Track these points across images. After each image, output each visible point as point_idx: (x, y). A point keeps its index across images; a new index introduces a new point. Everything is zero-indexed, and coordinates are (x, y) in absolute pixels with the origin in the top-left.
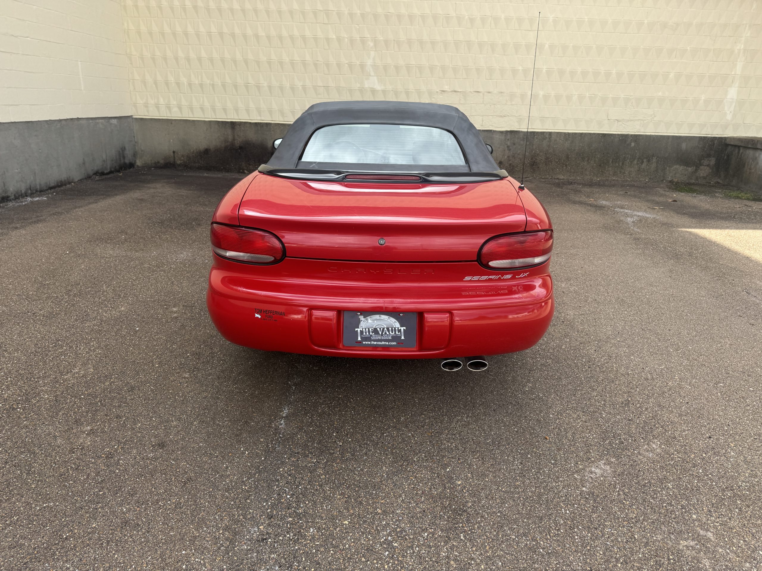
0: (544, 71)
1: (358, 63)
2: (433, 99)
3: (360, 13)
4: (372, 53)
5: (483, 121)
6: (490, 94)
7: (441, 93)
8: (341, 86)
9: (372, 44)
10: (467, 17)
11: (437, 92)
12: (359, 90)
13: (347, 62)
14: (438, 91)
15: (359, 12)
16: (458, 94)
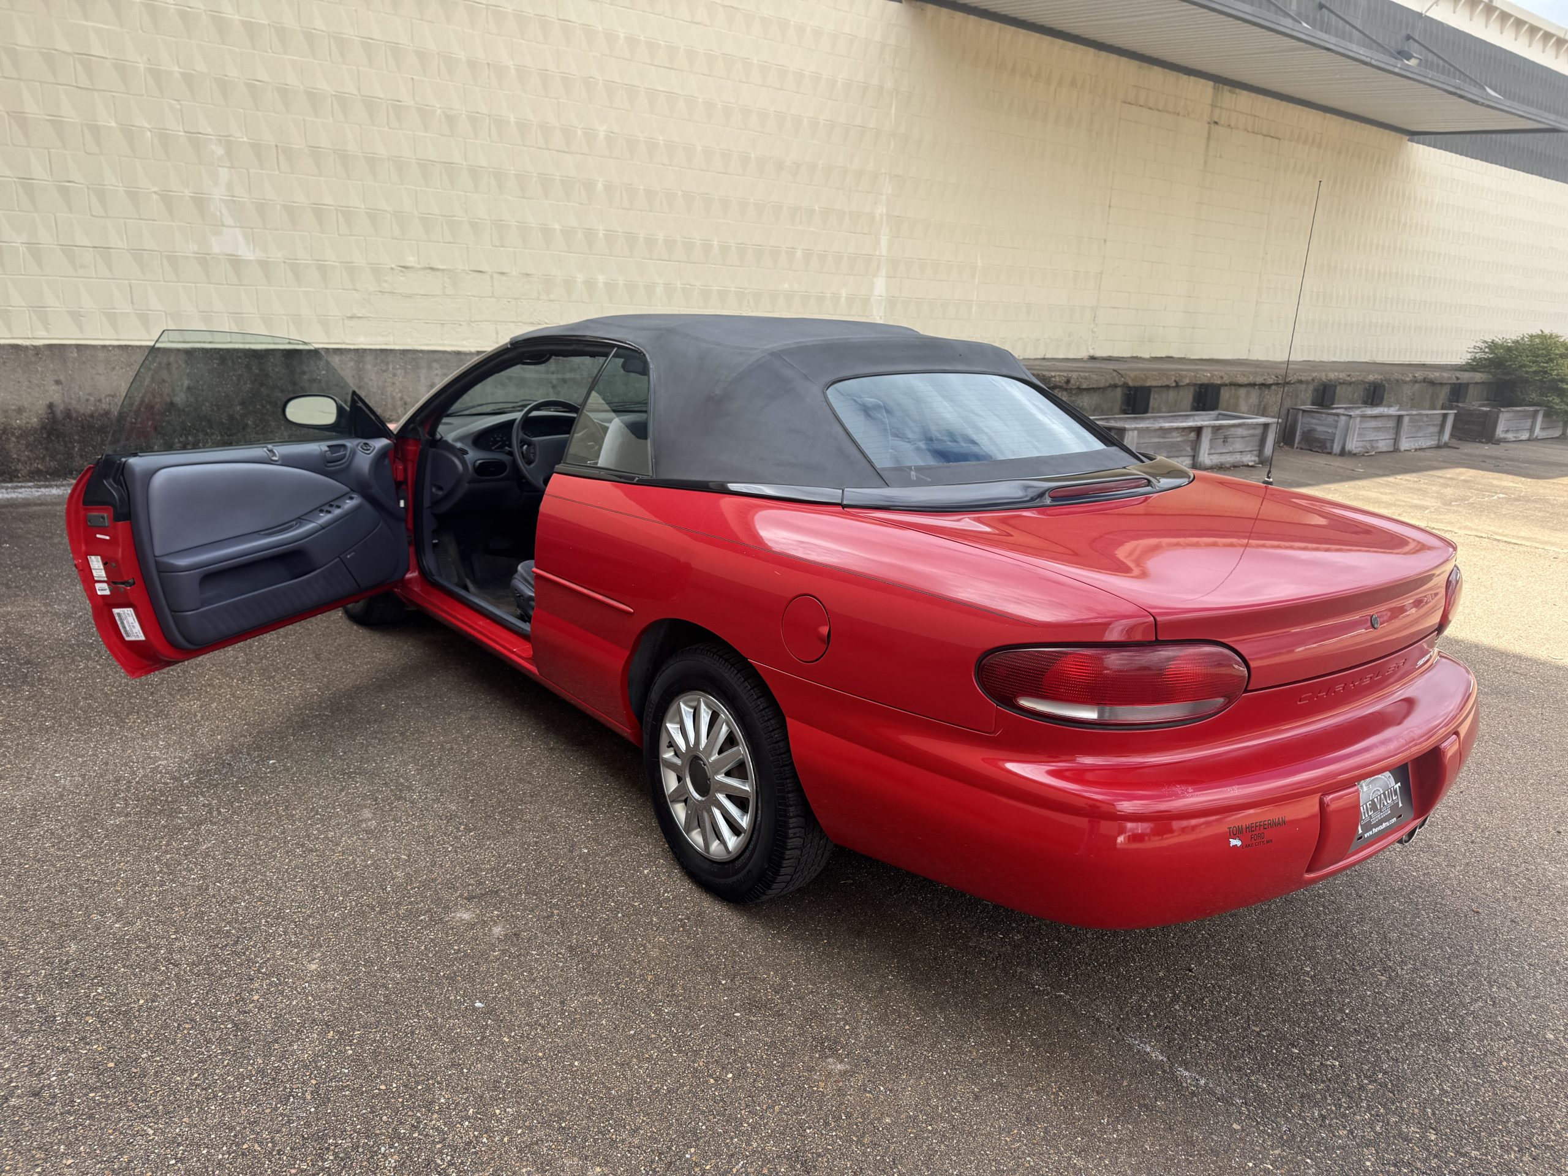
0: (601, 234)
1: (187, 193)
2: (384, 284)
3: (182, 74)
4: (224, 173)
5: (497, 333)
6: (504, 278)
7: (402, 271)
8: (145, 248)
9: (220, 151)
10: (439, 112)
11: (392, 269)
12: (196, 258)
13: (156, 189)
14: (393, 266)
15: (176, 69)
16: (439, 273)
